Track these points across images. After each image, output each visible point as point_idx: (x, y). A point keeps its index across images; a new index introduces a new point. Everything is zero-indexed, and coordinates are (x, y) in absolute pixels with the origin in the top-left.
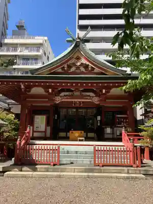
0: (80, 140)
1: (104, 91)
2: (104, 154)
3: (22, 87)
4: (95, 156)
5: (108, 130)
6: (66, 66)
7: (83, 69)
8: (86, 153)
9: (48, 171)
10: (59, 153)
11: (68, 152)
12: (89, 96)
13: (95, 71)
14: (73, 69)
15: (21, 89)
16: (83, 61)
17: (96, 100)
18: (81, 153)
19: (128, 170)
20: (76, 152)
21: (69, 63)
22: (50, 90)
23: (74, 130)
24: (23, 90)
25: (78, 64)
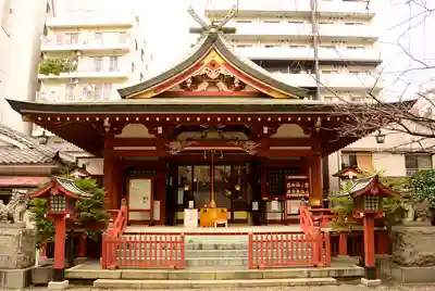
0: (219, 225)
2: (267, 248)
4: (251, 252)
5: (275, 205)
6: (190, 81)
7: (222, 86)
8: (234, 247)
9: (168, 279)
10: (182, 248)
11: (201, 247)
12: (236, 140)
13: (247, 90)
14: (203, 86)
15: (105, 127)
16: (224, 71)
17: (250, 148)
18: (225, 247)
19: (309, 272)
20: (216, 247)
21: (194, 74)
22: (160, 130)
24: (107, 130)
25: (213, 76)
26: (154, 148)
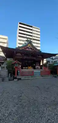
1: (37, 56)
24: (15, 54)
25: (29, 48)
26: (22, 57)
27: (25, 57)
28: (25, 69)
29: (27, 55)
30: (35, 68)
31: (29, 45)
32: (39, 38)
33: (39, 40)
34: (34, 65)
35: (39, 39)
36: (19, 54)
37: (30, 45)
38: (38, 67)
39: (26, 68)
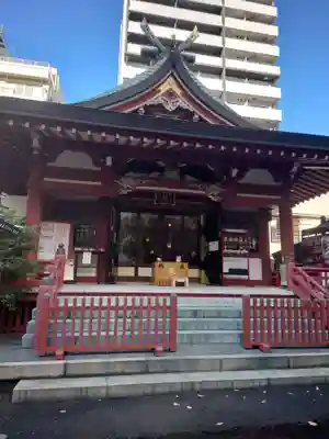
1: (235, 172)
3: (36, 143)
9: (146, 373)
15: (32, 149)
17: (213, 193)
20: (195, 314)
21: (149, 102)
22: (109, 161)
23: (164, 260)
24: (36, 153)
25: (170, 107)
26: (100, 183)
27: (127, 184)
28: (136, 279)
29: (152, 168)
30: (215, 276)
31: (169, 84)
32: (270, 60)
33: (271, 80)
34: (214, 246)
35: (274, 70)
36: (82, 161)
37: (178, 91)
38: (241, 263)
39: (144, 272)
